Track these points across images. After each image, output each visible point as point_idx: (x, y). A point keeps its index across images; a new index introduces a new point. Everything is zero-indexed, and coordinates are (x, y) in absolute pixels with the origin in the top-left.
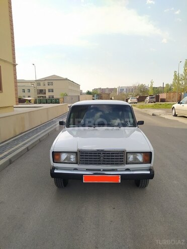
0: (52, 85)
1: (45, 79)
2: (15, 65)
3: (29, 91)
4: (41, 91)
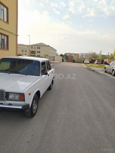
0: (40, 48)
1: (36, 45)
2: (17, 36)
3: (26, 51)
4: (33, 52)
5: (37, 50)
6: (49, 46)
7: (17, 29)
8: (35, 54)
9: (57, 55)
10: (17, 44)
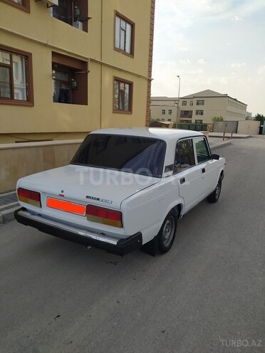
0: (203, 104)
1: (194, 97)
2: (150, 81)
3: (170, 112)
4: (187, 114)
5: (195, 108)
6: (226, 96)
7: (150, 66)
8: (191, 117)
9: (248, 118)
10: (149, 99)
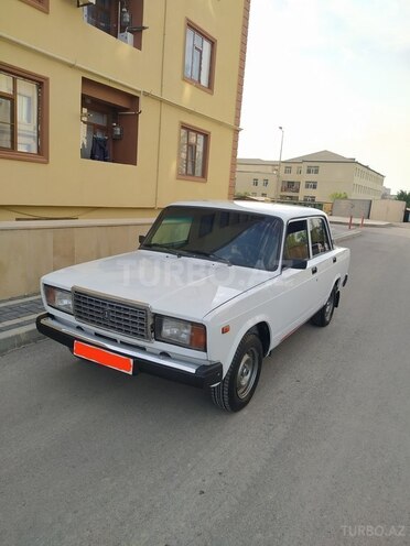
0: (317, 172)
1: (303, 160)
2: (237, 131)
3: (266, 182)
4: (291, 186)
5: (305, 178)
6: (353, 161)
7: (238, 109)
8: (297, 191)
9: (385, 195)
10: (234, 161)
